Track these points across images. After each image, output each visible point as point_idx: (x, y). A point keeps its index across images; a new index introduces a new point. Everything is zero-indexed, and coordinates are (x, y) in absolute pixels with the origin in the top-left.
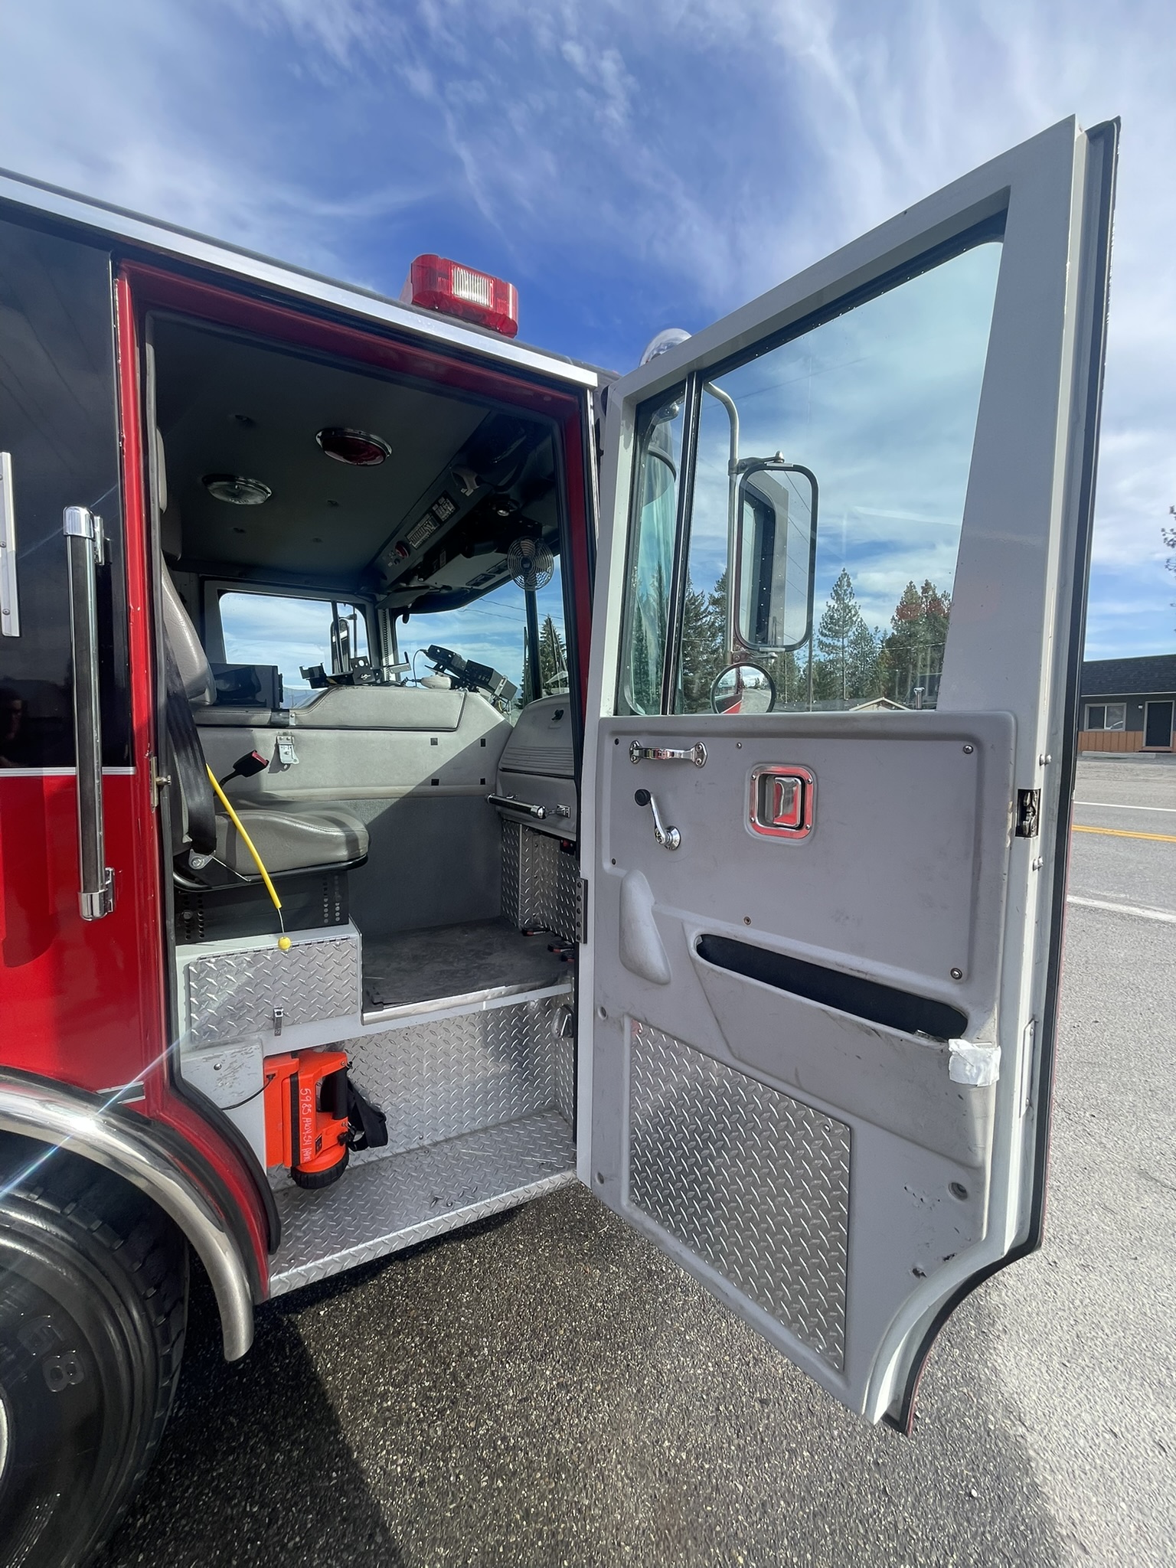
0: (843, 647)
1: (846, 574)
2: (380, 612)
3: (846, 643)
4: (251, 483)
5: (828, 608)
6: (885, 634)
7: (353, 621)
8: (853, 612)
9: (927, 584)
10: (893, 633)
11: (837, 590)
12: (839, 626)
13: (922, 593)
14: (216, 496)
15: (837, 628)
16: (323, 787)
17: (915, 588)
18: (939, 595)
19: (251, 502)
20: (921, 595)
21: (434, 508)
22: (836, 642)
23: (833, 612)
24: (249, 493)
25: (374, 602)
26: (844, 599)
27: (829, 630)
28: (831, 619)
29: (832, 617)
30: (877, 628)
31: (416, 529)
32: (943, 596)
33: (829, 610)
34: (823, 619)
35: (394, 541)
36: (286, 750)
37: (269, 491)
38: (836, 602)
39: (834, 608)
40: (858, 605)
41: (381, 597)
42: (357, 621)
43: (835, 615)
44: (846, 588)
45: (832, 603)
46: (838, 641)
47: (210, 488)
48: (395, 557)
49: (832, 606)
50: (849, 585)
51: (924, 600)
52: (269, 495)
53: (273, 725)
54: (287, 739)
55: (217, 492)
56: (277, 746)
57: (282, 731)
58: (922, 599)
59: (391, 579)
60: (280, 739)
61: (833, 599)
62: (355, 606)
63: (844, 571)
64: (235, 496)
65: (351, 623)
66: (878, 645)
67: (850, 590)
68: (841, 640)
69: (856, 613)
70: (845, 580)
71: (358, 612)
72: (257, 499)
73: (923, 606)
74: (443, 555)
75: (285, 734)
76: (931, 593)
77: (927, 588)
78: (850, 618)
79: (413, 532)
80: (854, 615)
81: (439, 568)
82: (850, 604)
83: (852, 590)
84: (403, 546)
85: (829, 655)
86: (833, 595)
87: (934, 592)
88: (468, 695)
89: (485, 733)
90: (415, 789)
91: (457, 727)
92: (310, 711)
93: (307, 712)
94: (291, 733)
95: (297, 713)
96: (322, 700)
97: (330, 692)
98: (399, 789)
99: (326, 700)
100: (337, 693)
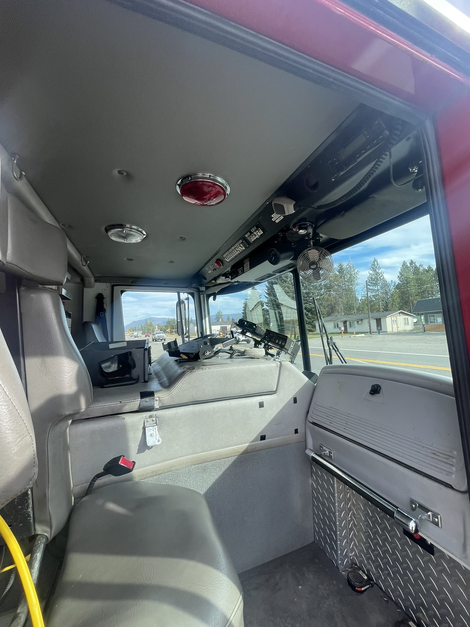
0: (378, 290)
1: (375, 260)
2: (202, 296)
3: (379, 288)
4: (133, 229)
5: (369, 274)
6: (395, 283)
7: (187, 300)
8: (381, 275)
9: (412, 261)
10: (399, 282)
11: (373, 267)
12: (375, 281)
13: (410, 265)
14: (113, 238)
15: (374, 282)
16: (180, 457)
17: (406, 263)
18: (418, 265)
19: (134, 241)
20: (409, 266)
21: (246, 236)
22: (375, 288)
23: (372, 275)
24: (133, 235)
25: (199, 291)
26: (376, 270)
27: (371, 283)
28: (371, 279)
29: (371, 278)
30: (392, 281)
31: (231, 250)
32: (420, 266)
33: (370, 275)
34: (368, 279)
35: (214, 259)
36: (152, 432)
37: (144, 233)
38: (373, 272)
39: (372, 274)
40: (382, 272)
41: (203, 289)
42: (189, 300)
43: (373, 277)
44: (376, 265)
45: (371, 272)
46: (376, 287)
47: (109, 234)
48: (213, 268)
49: (371, 273)
50: (377, 264)
51: (411, 268)
52: (145, 236)
53: (141, 410)
54: (153, 421)
55: (114, 236)
56: (144, 428)
57: (148, 414)
58: (410, 267)
59: (209, 279)
60: (147, 421)
61: (371, 270)
62: (189, 293)
63: (375, 259)
64: (124, 238)
65: (186, 302)
66: (392, 288)
67: (378, 266)
68: (377, 287)
69: (382, 275)
70: (376, 262)
71: (190, 296)
72: (137, 239)
73: (411, 270)
74: (247, 264)
75: (151, 417)
76: (414, 265)
77: (412, 262)
78: (380, 278)
79: (227, 253)
80: (381, 276)
81: (243, 272)
82: (379, 272)
83: (379, 266)
84: (220, 262)
85: (372, 293)
86: (371, 269)
87: (415, 264)
88: (283, 364)
89: (296, 392)
90: (249, 446)
91: (276, 390)
92: (170, 393)
93: (168, 395)
94: (156, 415)
95: (160, 397)
96: (180, 382)
97: (185, 375)
98: (237, 448)
99: (182, 382)
100: (190, 376)
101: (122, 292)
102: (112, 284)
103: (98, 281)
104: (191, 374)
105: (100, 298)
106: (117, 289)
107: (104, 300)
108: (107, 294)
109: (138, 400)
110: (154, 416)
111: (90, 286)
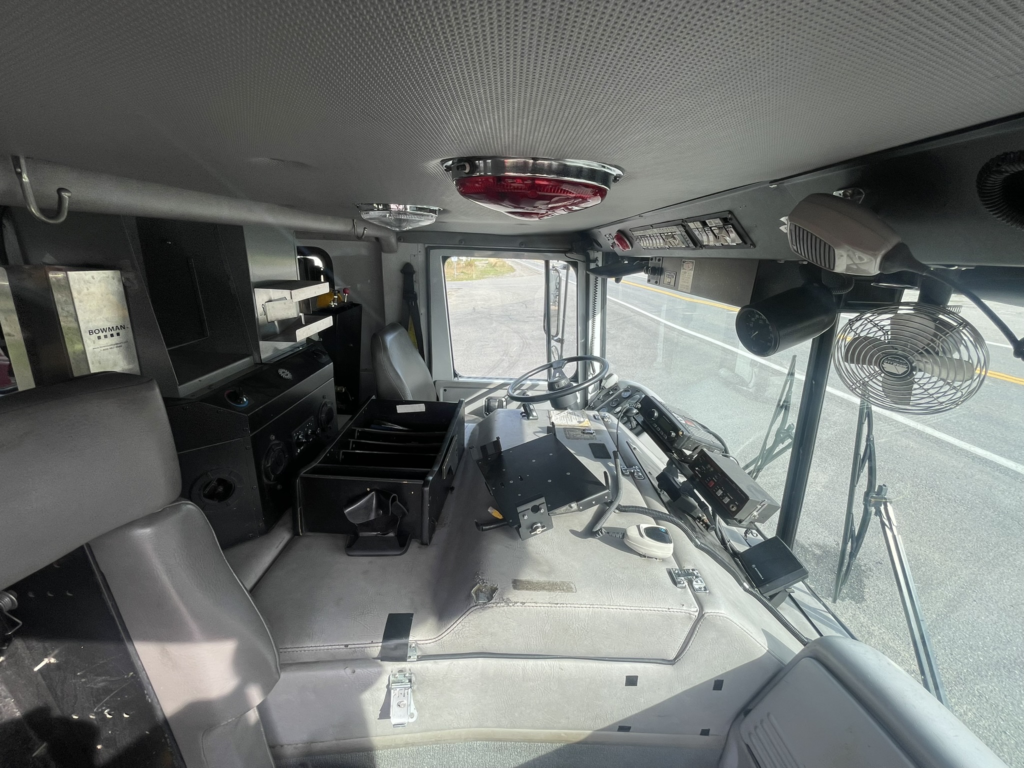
21: (691, 225)
31: (650, 232)
35: (615, 228)
36: (401, 698)
53: (383, 658)
57: (396, 665)
75: (401, 672)
79: (642, 233)
88: (706, 615)
89: (725, 671)
90: (591, 736)
91: (675, 659)
92: (439, 638)
93: (434, 640)
94: (410, 670)
95: (419, 642)
96: (458, 622)
97: (470, 611)
98: (565, 734)
99: (463, 624)
100: (481, 614)
101: (445, 259)
102: (426, 245)
103: (402, 240)
104: (481, 611)
105: (407, 271)
106: (436, 255)
107: (414, 275)
108: (418, 263)
109: (376, 645)
110: (408, 670)
111: (392, 251)
